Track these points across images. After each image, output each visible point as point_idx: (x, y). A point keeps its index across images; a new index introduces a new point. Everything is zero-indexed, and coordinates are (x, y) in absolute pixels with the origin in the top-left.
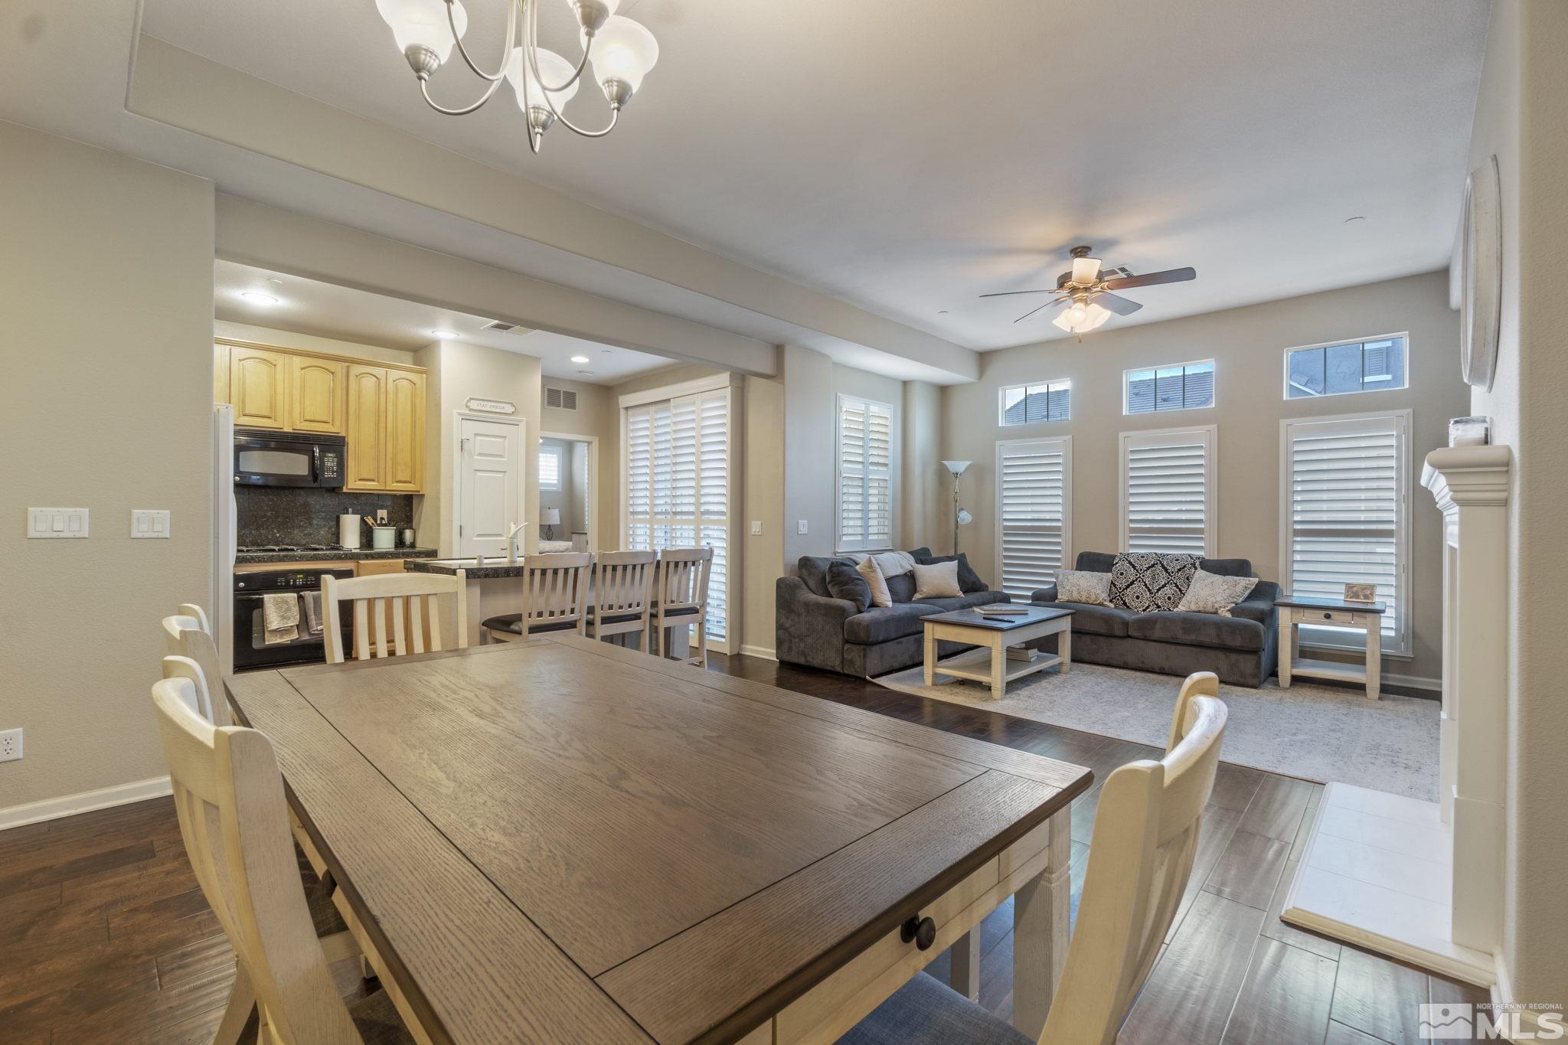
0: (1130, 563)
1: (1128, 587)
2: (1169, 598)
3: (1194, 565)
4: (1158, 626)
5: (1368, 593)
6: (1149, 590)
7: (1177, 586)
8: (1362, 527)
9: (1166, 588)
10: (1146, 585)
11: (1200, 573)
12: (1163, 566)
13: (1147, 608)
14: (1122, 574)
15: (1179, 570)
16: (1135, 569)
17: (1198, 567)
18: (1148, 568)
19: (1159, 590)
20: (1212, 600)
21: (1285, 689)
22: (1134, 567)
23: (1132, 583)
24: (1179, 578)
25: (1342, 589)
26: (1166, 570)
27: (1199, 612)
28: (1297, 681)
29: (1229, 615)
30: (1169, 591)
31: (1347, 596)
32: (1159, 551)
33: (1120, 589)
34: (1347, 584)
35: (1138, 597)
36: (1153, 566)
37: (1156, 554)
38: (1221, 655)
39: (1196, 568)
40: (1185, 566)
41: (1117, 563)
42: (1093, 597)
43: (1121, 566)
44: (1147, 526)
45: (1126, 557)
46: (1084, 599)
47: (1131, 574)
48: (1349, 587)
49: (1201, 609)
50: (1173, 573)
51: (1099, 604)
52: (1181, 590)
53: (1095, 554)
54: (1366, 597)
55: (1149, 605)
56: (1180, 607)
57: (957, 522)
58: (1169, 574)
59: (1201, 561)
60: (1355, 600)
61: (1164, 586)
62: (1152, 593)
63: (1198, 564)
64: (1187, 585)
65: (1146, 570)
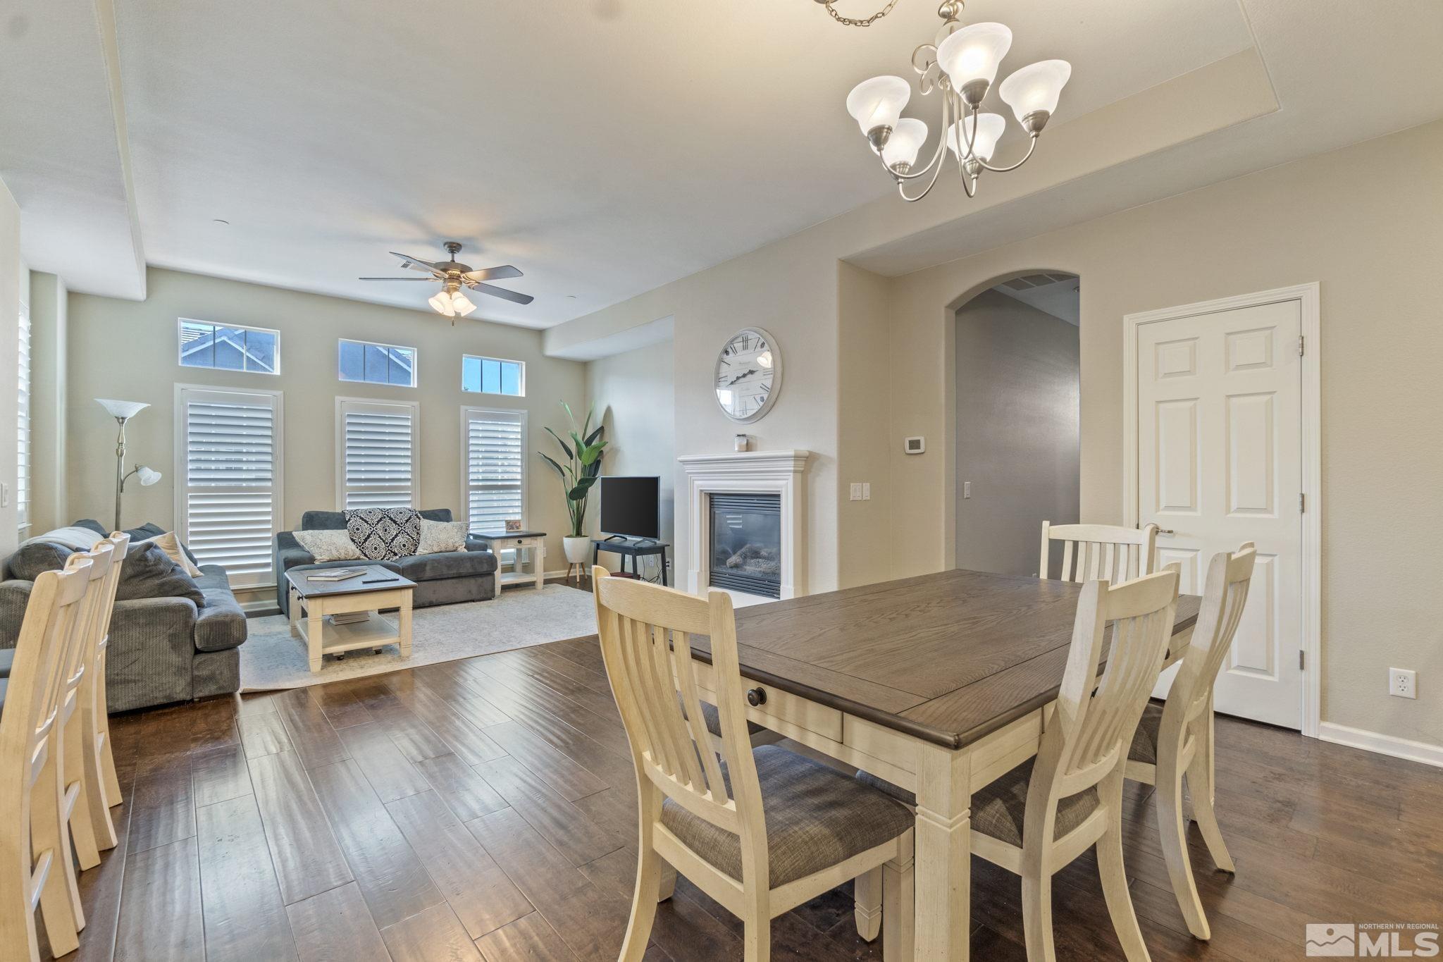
0: (361, 518)
1: (366, 540)
2: (404, 546)
3: (416, 515)
4: (428, 568)
5: (517, 525)
6: (384, 541)
7: (408, 534)
8: (500, 483)
9: (398, 537)
10: (380, 537)
11: (425, 524)
12: (391, 519)
13: (384, 557)
14: (358, 529)
15: (407, 521)
16: (368, 524)
17: (421, 517)
18: (378, 522)
19: (393, 540)
20: (451, 541)
21: (500, 596)
22: (366, 522)
23: (369, 536)
24: (409, 528)
25: (504, 524)
26: (395, 522)
27: (441, 552)
28: (506, 588)
29: (466, 551)
30: (402, 539)
31: (507, 529)
32: (381, 507)
33: (360, 543)
34: (506, 521)
35: (376, 549)
36: (381, 520)
37: (379, 508)
38: (472, 581)
39: (419, 519)
40: (410, 518)
41: (349, 520)
42: (351, 553)
43: (354, 522)
44: (363, 485)
45: (355, 514)
46: (342, 556)
47: (366, 529)
48: (508, 522)
49: (443, 549)
50: (402, 524)
51: (356, 559)
52: (412, 538)
53: (323, 513)
54: (517, 528)
55: (386, 554)
56: (422, 551)
57: (122, 483)
58: (399, 525)
59: (420, 512)
60: (511, 530)
61: (396, 536)
62: (387, 543)
63: (419, 515)
64: (418, 533)
65: (377, 524)
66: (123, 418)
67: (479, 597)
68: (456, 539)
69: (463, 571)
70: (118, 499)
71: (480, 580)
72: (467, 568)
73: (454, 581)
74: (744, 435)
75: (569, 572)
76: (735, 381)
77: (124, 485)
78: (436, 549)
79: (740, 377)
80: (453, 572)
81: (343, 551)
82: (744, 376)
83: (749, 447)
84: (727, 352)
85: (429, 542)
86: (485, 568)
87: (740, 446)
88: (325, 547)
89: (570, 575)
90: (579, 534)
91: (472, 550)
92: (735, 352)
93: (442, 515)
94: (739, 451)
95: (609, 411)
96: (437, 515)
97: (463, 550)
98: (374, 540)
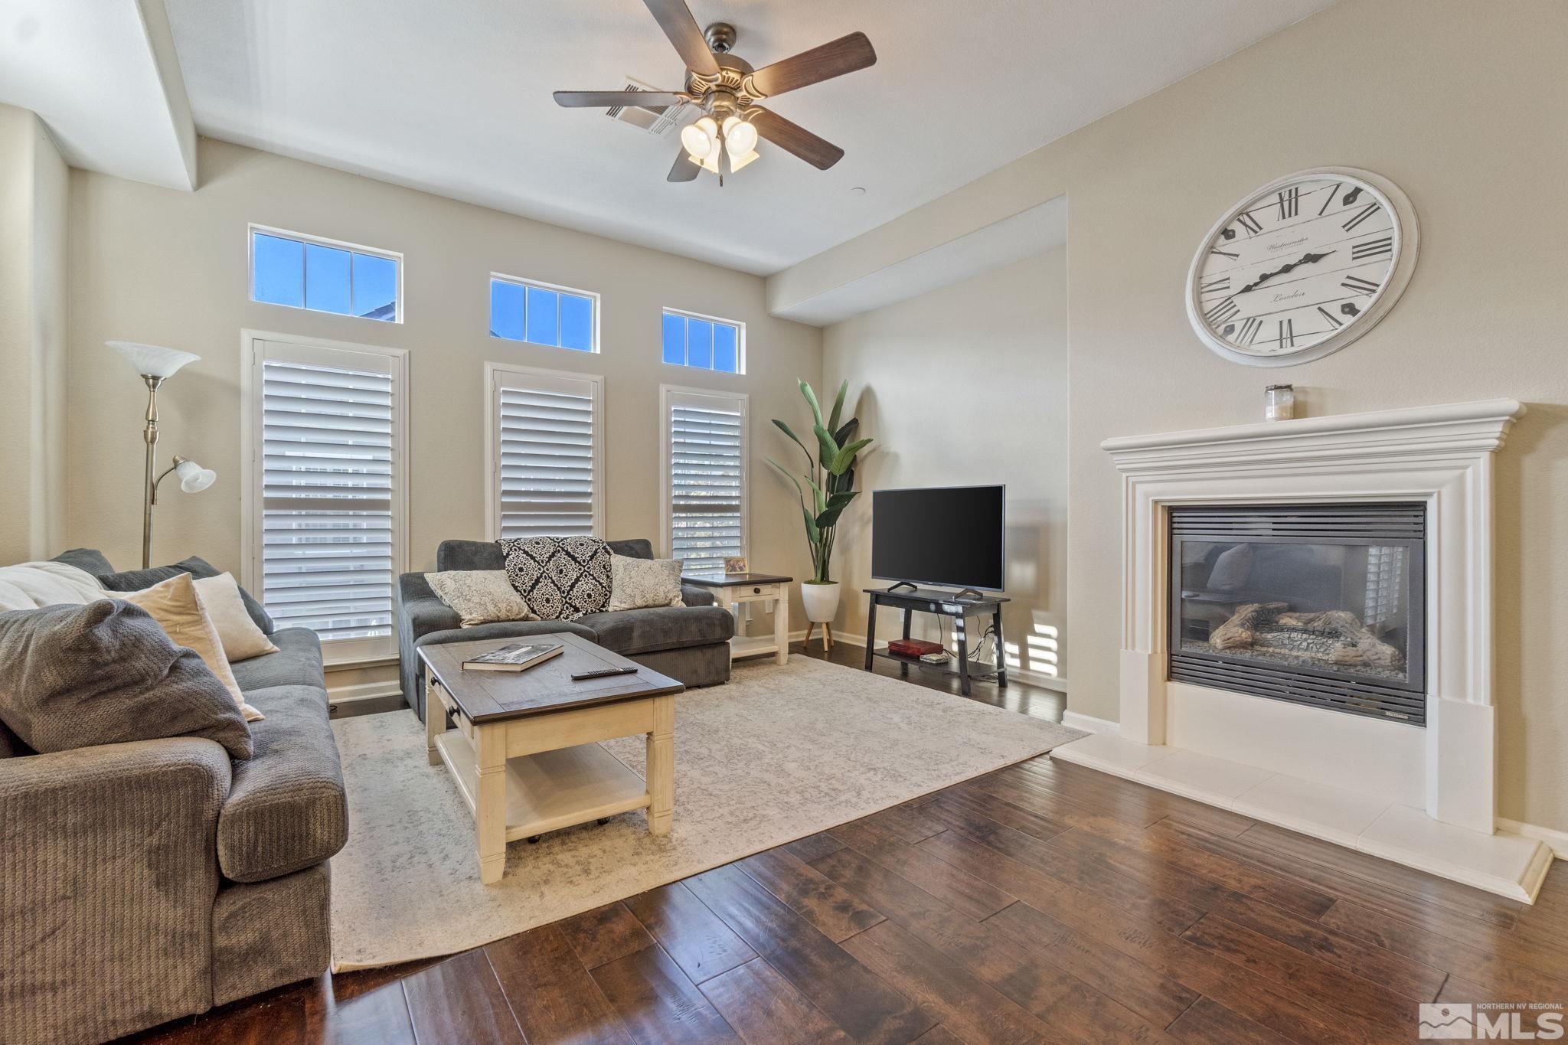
0: (525, 552)
1: (533, 587)
2: (589, 596)
3: (604, 548)
4: (636, 634)
5: (741, 565)
6: (559, 589)
7: (594, 578)
8: (713, 503)
9: (580, 583)
10: (553, 582)
11: (618, 561)
12: (568, 554)
13: (560, 613)
14: (521, 570)
15: (592, 557)
16: (535, 561)
17: (612, 552)
18: (550, 558)
19: (572, 586)
20: (661, 591)
22: (533, 558)
23: (537, 581)
24: (595, 568)
25: (722, 564)
26: (574, 559)
27: (646, 607)
28: (742, 663)
29: (684, 605)
30: (585, 586)
31: (730, 570)
32: (552, 535)
33: (525, 591)
34: (724, 558)
35: (548, 601)
36: (553, 555)
37: (549, 538)
38: (698, 654)
39: (609, 553)
40: (596, 552)
41: (508, 554)
42: (515, 609)
43: (515, 559)
44: (524, 501)
45: (515, 545)
46: (503, 615)
47: (533, 570)
48: (728, 561)
49: (650, 602)
50: (584, 561)
51: (521, 620)
52: (601, 584)
53: (468, 543)
54: (741, 569)
55: (562, 610)
56: (615, 604)
57: (154, 488)
58: (580, 563)
59: (609, 544)
60: (734, 573)
61: (577, 580)
62: (564, 592)
63: (607, 547)
64: (608, 577)
65: (548, 561)
66: (156, 378)
67: (707, 681)
68: (670, 587)
69: (686, 639)
70: (147, 515)
71: (709, 653)
72: (692, 635)
73: (672, 654)
74: (1289, 387)
75: (809, 634)
76: (1256, 284)
77: (158, 492)
78: (639, 602)
79: (1272, 275)
80: (672, 640)
81: (505, 605)
82: (1287, 269)
83: (1298, 411)
84: (1228, 234)
85: (629, 591)
86: (718, 633)
87: (1282, 409)
88: (476, 599)
89: (810, 638)
90: (824, 578)
91: (693, 605)
92: (1256, 228)
93: (640, 549)
94: (1281, 418)
95: (867, 397)
96: (631, 548)
97: (679, 604)
98: (545, 589)
